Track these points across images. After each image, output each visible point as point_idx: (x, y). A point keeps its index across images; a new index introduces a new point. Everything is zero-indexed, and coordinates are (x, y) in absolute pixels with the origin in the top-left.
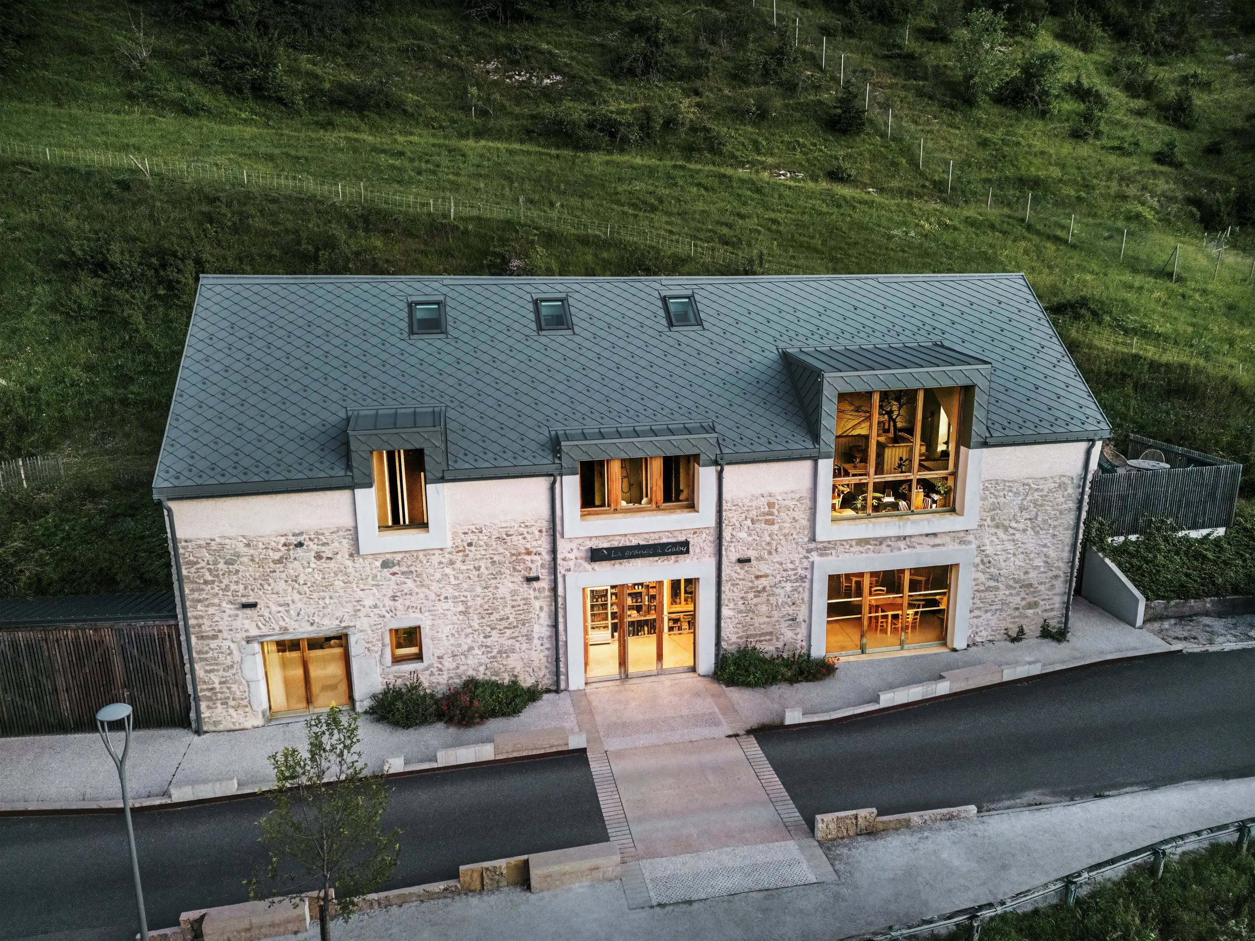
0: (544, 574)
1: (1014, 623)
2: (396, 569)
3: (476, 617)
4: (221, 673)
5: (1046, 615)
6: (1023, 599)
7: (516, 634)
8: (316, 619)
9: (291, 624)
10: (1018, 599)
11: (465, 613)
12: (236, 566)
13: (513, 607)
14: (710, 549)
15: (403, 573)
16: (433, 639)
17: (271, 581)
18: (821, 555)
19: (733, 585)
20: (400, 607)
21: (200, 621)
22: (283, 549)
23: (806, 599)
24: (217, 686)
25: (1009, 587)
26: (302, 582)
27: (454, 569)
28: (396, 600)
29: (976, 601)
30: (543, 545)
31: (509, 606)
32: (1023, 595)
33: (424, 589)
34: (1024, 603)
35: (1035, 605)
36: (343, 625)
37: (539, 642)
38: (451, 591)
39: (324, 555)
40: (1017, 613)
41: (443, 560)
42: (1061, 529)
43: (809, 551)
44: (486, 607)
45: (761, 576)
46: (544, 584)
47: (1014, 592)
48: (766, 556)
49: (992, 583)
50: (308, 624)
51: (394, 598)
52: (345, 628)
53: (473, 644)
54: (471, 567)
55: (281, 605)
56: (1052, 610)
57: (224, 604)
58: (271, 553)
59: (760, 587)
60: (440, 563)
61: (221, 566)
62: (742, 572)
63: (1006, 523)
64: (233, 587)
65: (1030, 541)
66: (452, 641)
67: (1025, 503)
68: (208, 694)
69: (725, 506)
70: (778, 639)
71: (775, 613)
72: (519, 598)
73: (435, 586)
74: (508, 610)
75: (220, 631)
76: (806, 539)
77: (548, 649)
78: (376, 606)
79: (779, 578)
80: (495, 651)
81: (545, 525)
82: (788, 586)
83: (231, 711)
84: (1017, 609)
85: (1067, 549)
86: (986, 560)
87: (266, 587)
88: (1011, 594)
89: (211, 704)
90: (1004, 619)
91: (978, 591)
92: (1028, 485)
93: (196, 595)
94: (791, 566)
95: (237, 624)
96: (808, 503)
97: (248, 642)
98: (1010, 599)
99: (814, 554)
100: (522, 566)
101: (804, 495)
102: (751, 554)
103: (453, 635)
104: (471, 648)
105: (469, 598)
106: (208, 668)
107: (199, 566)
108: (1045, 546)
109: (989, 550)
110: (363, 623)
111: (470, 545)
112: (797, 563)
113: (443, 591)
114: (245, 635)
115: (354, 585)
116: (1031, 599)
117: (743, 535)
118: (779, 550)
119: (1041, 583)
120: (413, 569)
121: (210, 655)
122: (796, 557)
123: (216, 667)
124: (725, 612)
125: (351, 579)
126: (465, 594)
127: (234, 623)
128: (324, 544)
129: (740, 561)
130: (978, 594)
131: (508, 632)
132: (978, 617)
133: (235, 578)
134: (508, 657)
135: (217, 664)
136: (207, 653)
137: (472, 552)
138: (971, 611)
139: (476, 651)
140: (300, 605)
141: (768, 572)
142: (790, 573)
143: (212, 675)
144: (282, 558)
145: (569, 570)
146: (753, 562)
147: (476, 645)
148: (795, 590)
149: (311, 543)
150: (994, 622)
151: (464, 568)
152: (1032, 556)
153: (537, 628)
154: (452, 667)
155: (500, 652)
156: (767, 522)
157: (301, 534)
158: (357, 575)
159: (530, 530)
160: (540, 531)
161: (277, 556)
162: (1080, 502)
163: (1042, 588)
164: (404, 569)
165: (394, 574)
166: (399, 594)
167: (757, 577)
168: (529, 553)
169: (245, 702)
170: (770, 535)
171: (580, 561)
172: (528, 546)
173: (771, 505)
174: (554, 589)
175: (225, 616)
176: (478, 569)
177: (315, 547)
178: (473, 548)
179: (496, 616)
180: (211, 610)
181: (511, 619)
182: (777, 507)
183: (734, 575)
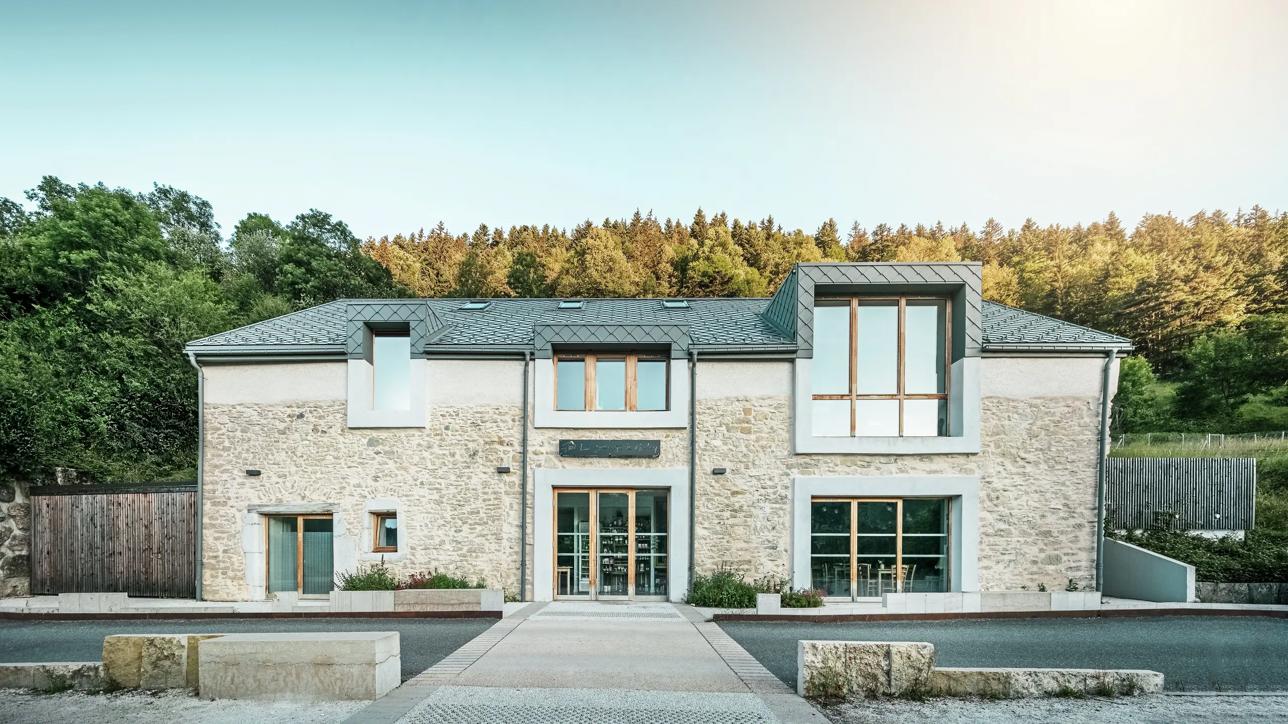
0: (515, 467)
1: (1032, 580)
2: (379, 448)
3: (449, 508)
4: (225, 541)
5: (1071, 575)
6: (1042, 550)
7: (485, 532)
8: (307, 493)
9: (286, 497)
10: (1035, 550)
11: (439, 503)
12: (248, 434)
13: (484, 500)
14: (684, 456)
15: (386, 453)
16: (408, 527)
17: (275, 451)
18: (802, 473)
19: (708, 500)
20: (380, 489)
21: (216, 487)
22: (288, 420)
23: (787, 524)
24: (220, 554)
25: (1024, 533)
26: (299, 454)
27: (432, 454)
28: (376, 481)
29: (984, 546)
30: (515, 435)
31: (481, 500)
32: (1041, 545)
33: (403, 472)
34: (1043, 555)
35: (1056, 560)
36: (330, 501)
37: (508, 544)
38: (427, 476)
39: (320, 428)
40: (1035, 568)
41: (422, 442)
42: (1081, 465)
43: (789, 467)
44: (459, 497)
45: (737, 493)
46: (515, 479)
47: (1030, 540)
48: (743, 470)
49: (1002, 526)
50: (300, 498)
51: (376, 478)
52: (331, 505)
53: (444, 538)
54: (447, 452)
55: (280, 477)
56: (1078, 569)
57: (235, 472)
58: (277, 423)
59: (737, 506)
60: (419, 445)
61: (238, 434)
62: (717, 485)
63: (1013, 451)
64: (244, 455)
65: (1045, 479)
66: (426, 532)
67: (1034, 428)
68: (213, 561)
69: (698, 408)
70: (757, 570)
71: (753, 537)
72: (490, 491)
73: (413, 470)
74: (479, 504)
75: (229, 498)
76: (786, 453)
77: (516, 553)
78: (359, 486)
79: (756, 496)
80: (465, 548)
81: (518, 412)
82: (768, 507)
83: (229, 582)
84: (1035, 562)
85: (1091, 491)
86: (993, 495)
87: (270, 456)
88: (1026, 543)
89: (213, 572)
90: (1020, 574)
91: (987, 535)
92: (1036, 406)
93: (216, 461)
94: (770, 483)
95: (243, 492)
96: (786, 411)
97: (249, 511)
98: (1026, 549)
99: (795, 470)
100: (495, 456)
101: (783, 402)
102: (727, 465)
103: (427, 525)
104: (443, 542)
105: (443, 486)
106: (216, 535)
107: (220, 432)
108: (1063, 484)
109: (997, 484)
110: (347, 502)
111: (447, 428)
112: (776, 480)
113: (420, 475)
114: (247, 503)
115: (342, 461)
116: (1050, 551)
117: (717, 443)
118: (757, 462)
119: (1062, 533)
120: (395, 449)
121: (219, 522)
122: (776, 473)
123: (222, 535)
124: (699, 531)
125: (340, 455)
126: (440, 481)
127: (240, 491)
128: (321, 418)
129: (715, 472)
130: (986, 539)
131: (479, 528)
132: (986, 568)
133: (246, 446)
134: (477, 557)
135: (223, 532)
136: (217, 519)
137: (450, 437)
138: (979, 559)
139: (447, 546)
140: (296, 478)
141: (745, 488)
142: (770, 491)
143: (218, 542)
144: (285, 428)
145: (539, 466)
146: (728, 474)
147: (447, 539)
148: (775, 512)
149: (310, 415)
150: (1007, 576)
151: (441, 452)
152: (1048, 495)
153: (506, 528)
154: (423, 561)
155: (470, 551)
156: (743, 431)
157: (303, 406)
158: (346, 451)
159: (503, 418)
160: (514, 420)
161: (281, 426)
162: (1102, 433)
163: (1063, 538)
164: (387, 448)
165: (377, 453)
166: (380, 475)
167: (734, 493)
168: (501, 443)
169: (239, 574)
170: (746, 446)
171: (552, 457)
172: (501, 434)
173: (747, 411)
174: (523, 485)
175: (235, 483)
176: (453, 455)
177: (313, 420)
178: (449, 433)
179: (467, 509)
180: (225, 476)
181: (482, 515)
182: (753, 414)
183: (709, 489)
